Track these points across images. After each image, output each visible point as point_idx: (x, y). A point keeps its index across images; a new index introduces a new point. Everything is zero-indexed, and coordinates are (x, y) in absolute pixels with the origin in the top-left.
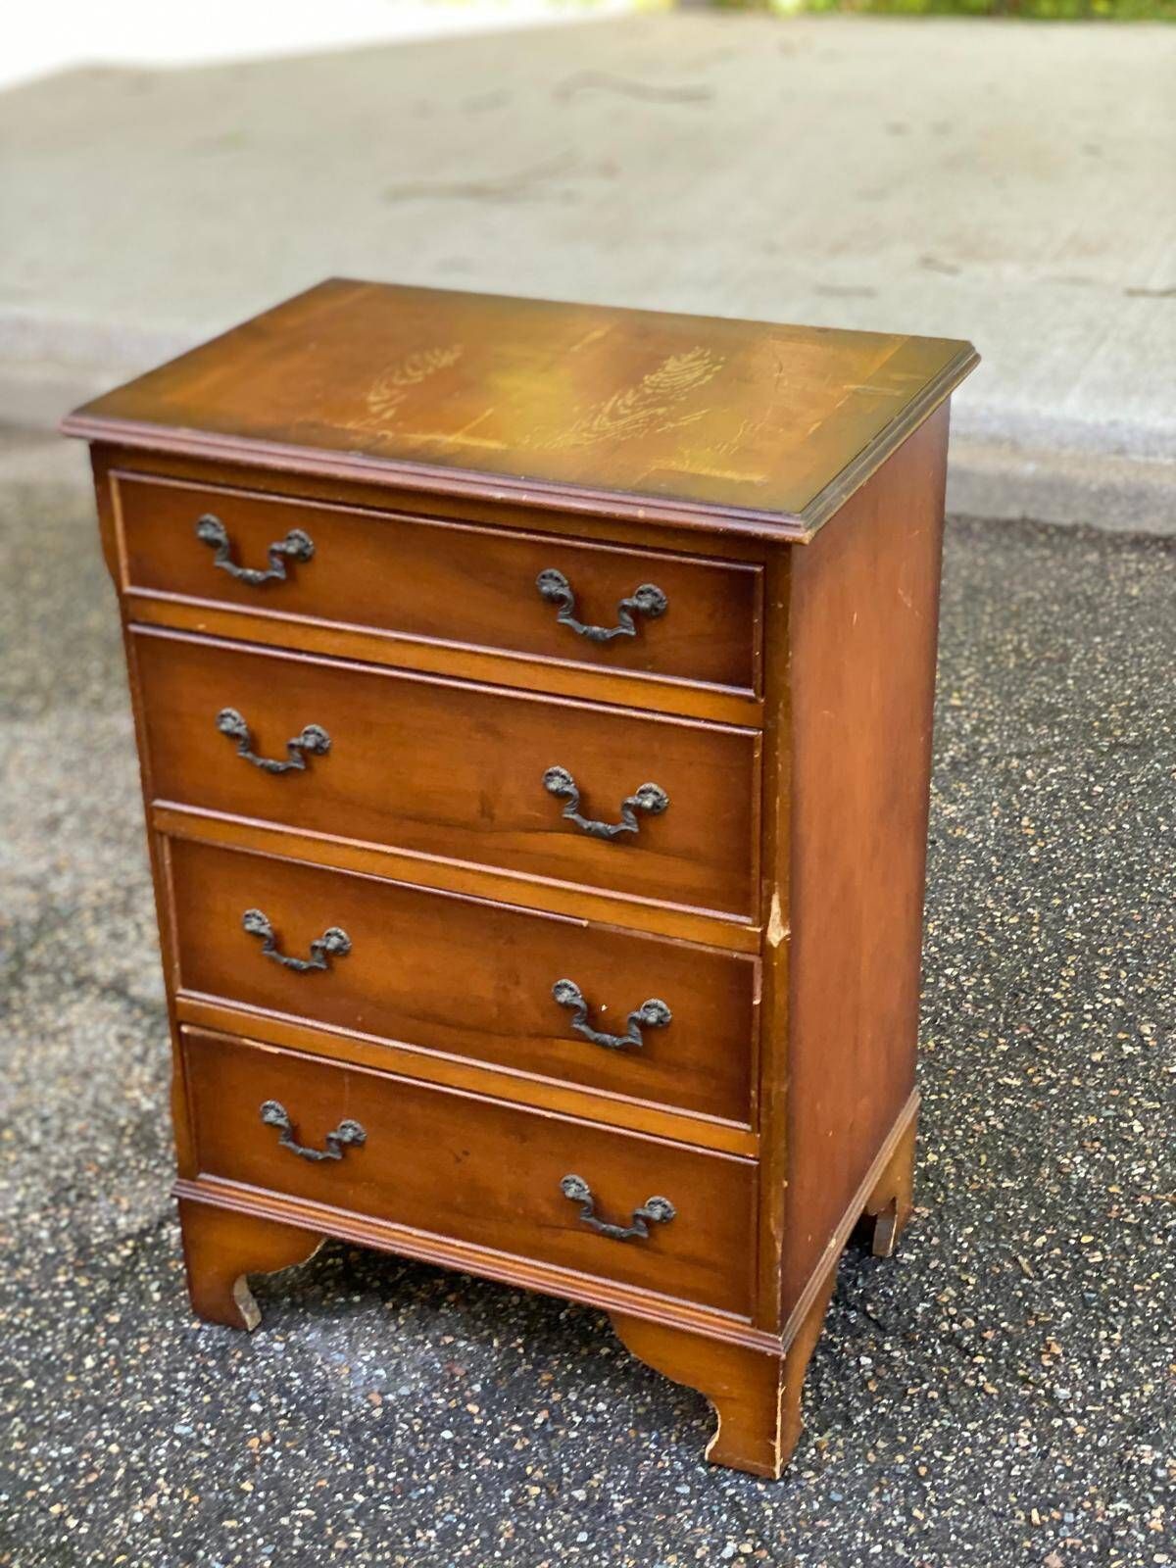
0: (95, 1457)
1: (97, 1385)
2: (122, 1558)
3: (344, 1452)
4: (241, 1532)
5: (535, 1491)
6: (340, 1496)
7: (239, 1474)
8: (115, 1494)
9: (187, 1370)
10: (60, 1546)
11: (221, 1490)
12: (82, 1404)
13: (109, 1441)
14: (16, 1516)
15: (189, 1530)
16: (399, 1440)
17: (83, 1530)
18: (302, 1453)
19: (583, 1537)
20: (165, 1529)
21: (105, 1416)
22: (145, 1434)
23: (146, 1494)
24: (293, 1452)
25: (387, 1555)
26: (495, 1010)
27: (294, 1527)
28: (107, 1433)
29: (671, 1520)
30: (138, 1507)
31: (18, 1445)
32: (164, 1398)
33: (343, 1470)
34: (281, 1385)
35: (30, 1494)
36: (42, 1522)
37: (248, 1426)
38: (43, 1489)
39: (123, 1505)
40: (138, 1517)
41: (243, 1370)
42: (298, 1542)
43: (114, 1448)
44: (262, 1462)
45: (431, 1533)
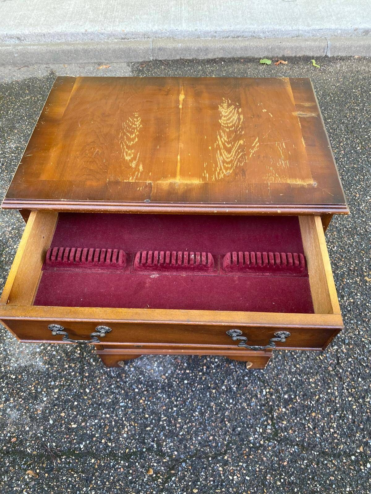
0: (105, 421)
1: (94, 397)
2: (127, 450)
3: (164, 396)
4: (152, 430)
5: (214, 391)
6: (170, 410)
7: (142, 412)
8: (115, 430)
9: (113, 384)
10: (110, 452)
11: (141, 419)
12: (92, 404)
13: (105, 414)
14: (94, 447)
15: (140, 435)
16: (175, 387)
17: (113, 445)
18: (154, 400)
19: (231, 401)
20: (133, 435)
21: (100, 407)
22: (114, 409)
23: (124, 428)
24: (152, 400)
25: (190, 424)
27: (164, 424)
28: (104, 412)
29: (248, 388)
30: (123, 432)
31: (83, 424)
32: (112, 396)
33: (166, 401)
34: (139, 380)
35: (94, 439)
36: (101, 446)
37: (137, 397)
38: (97, 436)
39: (119, 433)
40: (125, 435)
41: (127, 380)
42: (167, 428)
43: (108, 416)
44: (146, 407)
45: (197, 413)
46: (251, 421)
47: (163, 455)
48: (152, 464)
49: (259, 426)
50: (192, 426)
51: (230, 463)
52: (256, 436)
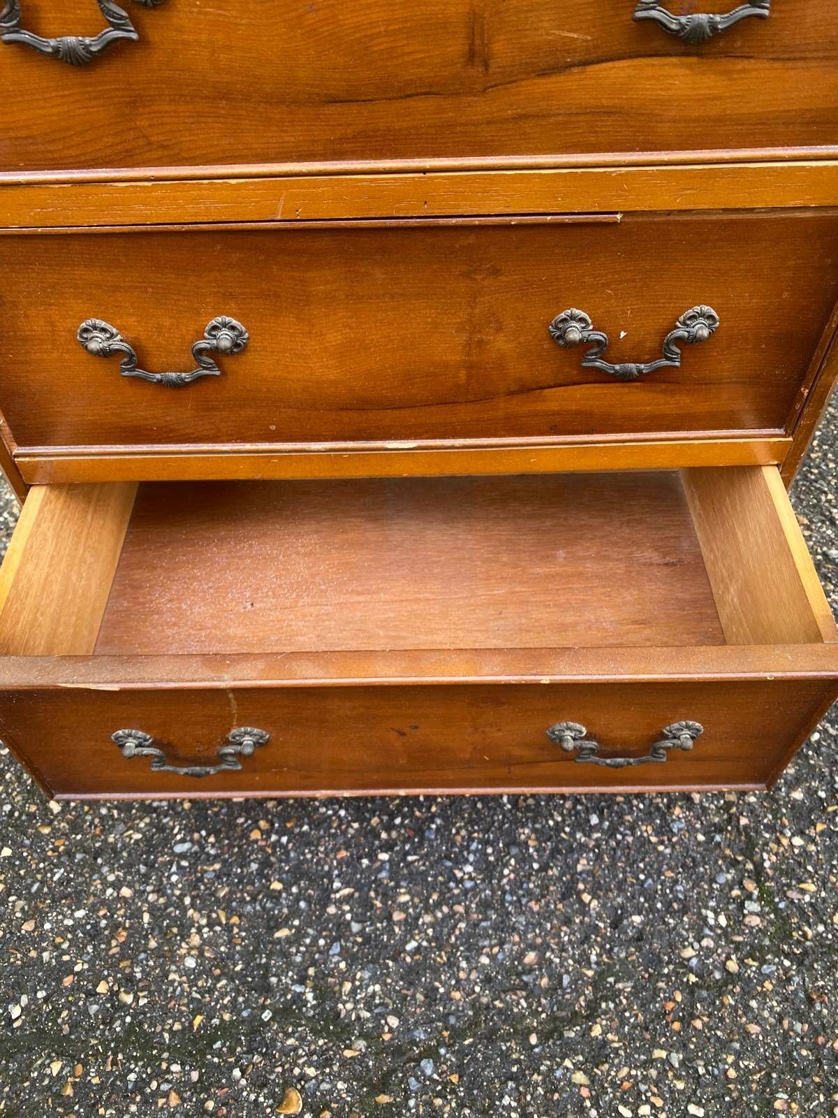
0: (112, 911)
1: (75, 827)
2: (198, 1020)
4: (296, 939)
6: (365, 862)
7: (260, 873)
8: (153, 944)
10: (129, 1030)
11: (254, 899)
12: (70, 854)
13: (117, 885)
14: (65, 1014)
15: (248, 957)
17: (142, 1002)
18: (306, 828)
19: (594, 820)
20: (223, 962)
21: (100, 861)
22: (151, 866)
23: (185, 936)
24: (297, 830)
25: (445, 909)
27: (344, 913)
28: (111, 878)
30: (183, 951)
31: (28, 926)
32: (147, 820)
33: (351, 831)
35: (68, 981)
36: (94, 1008)
37: (241, 820)
38: (78, 968)
39: (167, 956)
40: (190, 963)
42: (356, 927)
43: (126, 892)
44: (274, 853)
45: (469, 869)
46: (679, 888)
47: (341, 1030)
48: (297, 1071)
49: (712, 904)
50: (452, 914)
51: (616, 1051)
52: (705, 943)
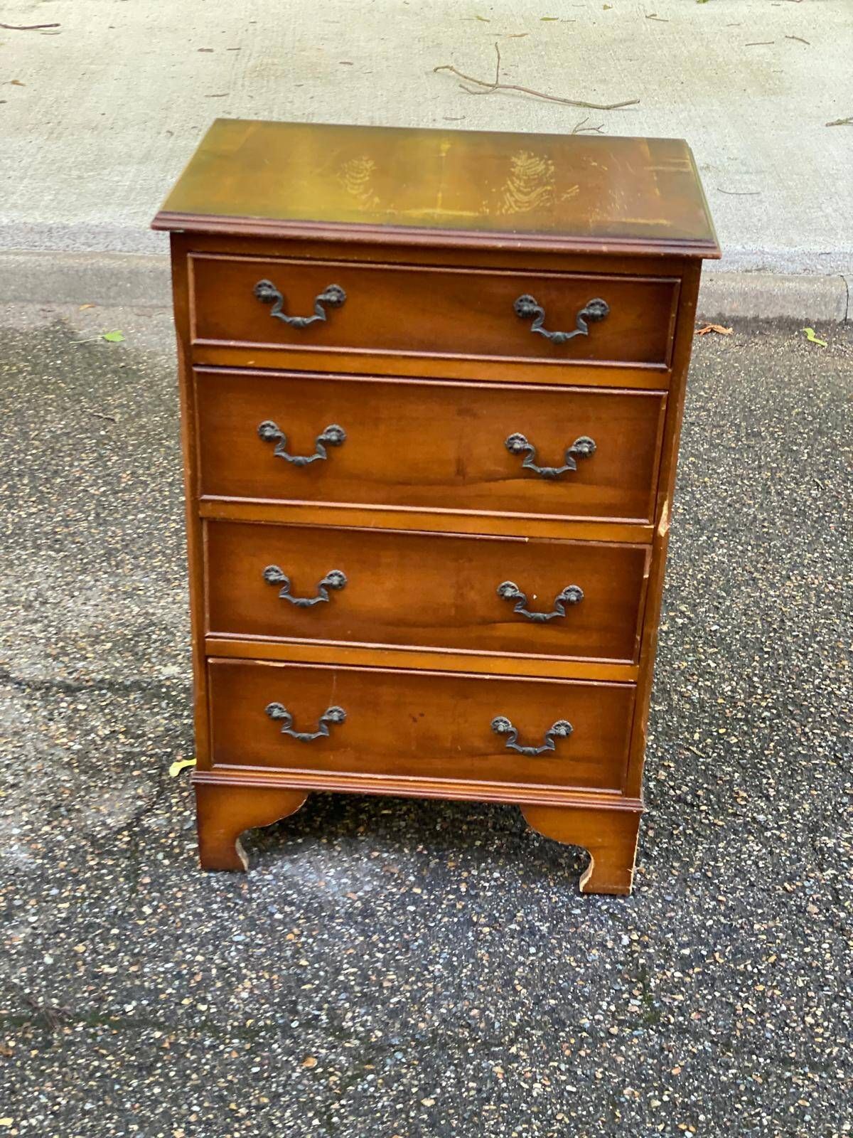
0: (190, 966)
1: (163, 922)
2: (250, 1022)
3: (352, 931)
4: (316, 990)
5: (486, 930)
6: (366, 957)
7: (293, 956)
8: (219, 984)
9: (216, 902)
10: (204, 1022)
11: (288, 968)
12: (160, 936)
13: (194, 954)
14: (161, 1012)
15: (283, 996)
16: (382, 918)
17: (213, 1010)
18: (326, 936)
19: (533, 950)
20: (266, 997)
21: (180, 941)
22: (216, 947)
23: (241, 983)
24: (320, 937)
25: (420, 984)
26: (453, 612)
27: (349, 981)
28: (189, 950)
29: (579, 931)
30: (240, 990)
31: (133, 969)
32: (213, 922)
33: (358, 941)
34: (285, 900)
35: (162, 997)
36: (181, 1011)
37: (280, 928)
38: (168, 992)
39: (229, 991)
40: (245, 995)
41: (254, 895)
42: (357, 989)
43: (200, 958)
44: (302, 947)
45: (439, 966)
46: (586, 989)
47: (345, 1035)
48: (314, 1049)
49: (607, 999)
50: (423, 988)
51: (524, 1060)
52: (597, 1017)
